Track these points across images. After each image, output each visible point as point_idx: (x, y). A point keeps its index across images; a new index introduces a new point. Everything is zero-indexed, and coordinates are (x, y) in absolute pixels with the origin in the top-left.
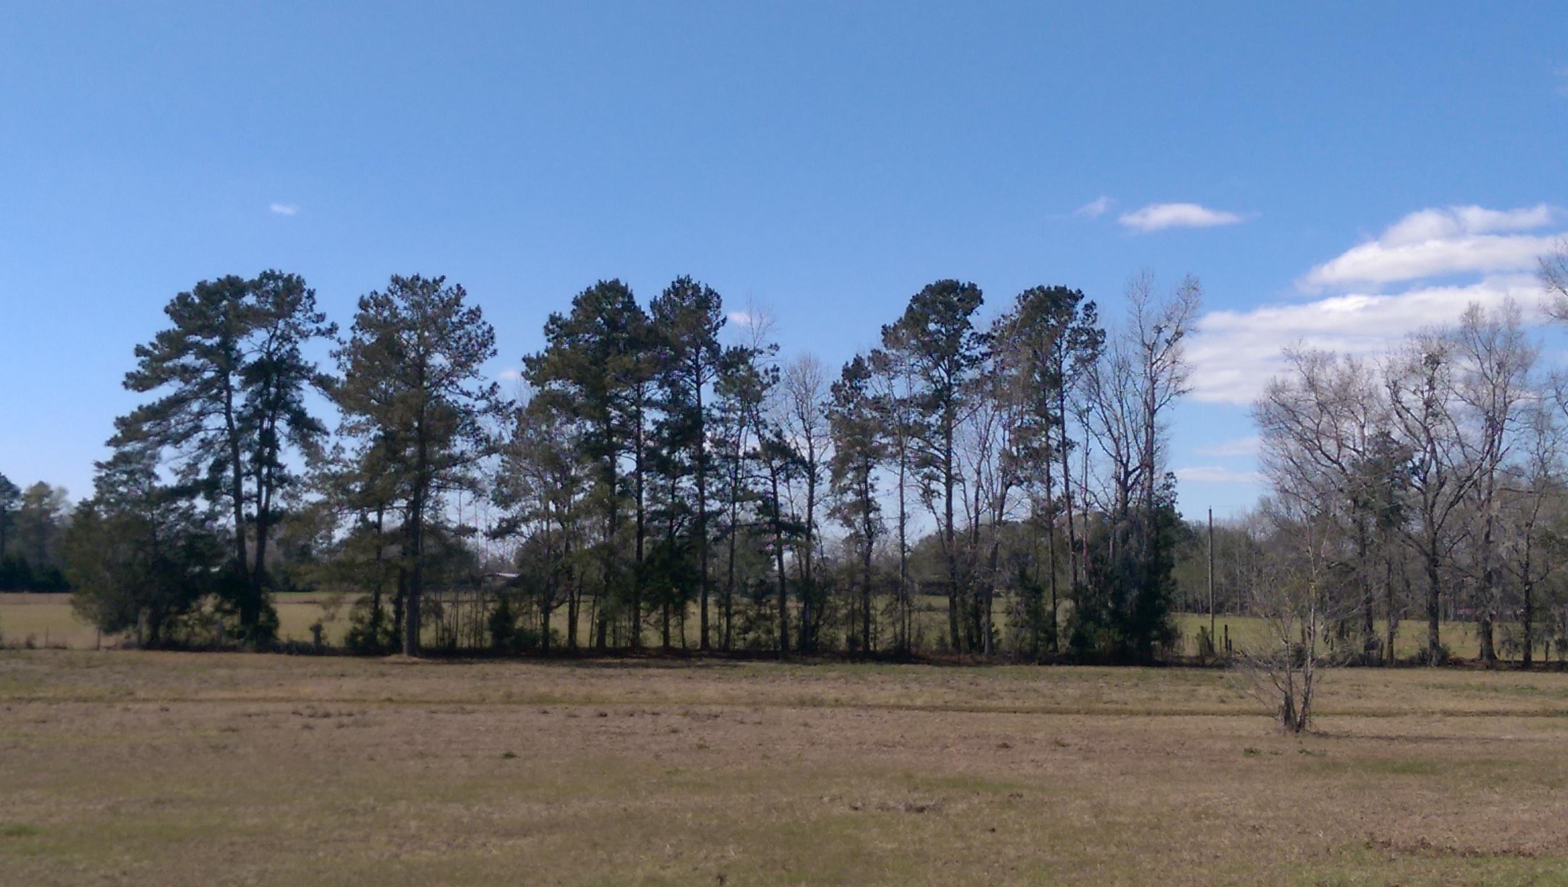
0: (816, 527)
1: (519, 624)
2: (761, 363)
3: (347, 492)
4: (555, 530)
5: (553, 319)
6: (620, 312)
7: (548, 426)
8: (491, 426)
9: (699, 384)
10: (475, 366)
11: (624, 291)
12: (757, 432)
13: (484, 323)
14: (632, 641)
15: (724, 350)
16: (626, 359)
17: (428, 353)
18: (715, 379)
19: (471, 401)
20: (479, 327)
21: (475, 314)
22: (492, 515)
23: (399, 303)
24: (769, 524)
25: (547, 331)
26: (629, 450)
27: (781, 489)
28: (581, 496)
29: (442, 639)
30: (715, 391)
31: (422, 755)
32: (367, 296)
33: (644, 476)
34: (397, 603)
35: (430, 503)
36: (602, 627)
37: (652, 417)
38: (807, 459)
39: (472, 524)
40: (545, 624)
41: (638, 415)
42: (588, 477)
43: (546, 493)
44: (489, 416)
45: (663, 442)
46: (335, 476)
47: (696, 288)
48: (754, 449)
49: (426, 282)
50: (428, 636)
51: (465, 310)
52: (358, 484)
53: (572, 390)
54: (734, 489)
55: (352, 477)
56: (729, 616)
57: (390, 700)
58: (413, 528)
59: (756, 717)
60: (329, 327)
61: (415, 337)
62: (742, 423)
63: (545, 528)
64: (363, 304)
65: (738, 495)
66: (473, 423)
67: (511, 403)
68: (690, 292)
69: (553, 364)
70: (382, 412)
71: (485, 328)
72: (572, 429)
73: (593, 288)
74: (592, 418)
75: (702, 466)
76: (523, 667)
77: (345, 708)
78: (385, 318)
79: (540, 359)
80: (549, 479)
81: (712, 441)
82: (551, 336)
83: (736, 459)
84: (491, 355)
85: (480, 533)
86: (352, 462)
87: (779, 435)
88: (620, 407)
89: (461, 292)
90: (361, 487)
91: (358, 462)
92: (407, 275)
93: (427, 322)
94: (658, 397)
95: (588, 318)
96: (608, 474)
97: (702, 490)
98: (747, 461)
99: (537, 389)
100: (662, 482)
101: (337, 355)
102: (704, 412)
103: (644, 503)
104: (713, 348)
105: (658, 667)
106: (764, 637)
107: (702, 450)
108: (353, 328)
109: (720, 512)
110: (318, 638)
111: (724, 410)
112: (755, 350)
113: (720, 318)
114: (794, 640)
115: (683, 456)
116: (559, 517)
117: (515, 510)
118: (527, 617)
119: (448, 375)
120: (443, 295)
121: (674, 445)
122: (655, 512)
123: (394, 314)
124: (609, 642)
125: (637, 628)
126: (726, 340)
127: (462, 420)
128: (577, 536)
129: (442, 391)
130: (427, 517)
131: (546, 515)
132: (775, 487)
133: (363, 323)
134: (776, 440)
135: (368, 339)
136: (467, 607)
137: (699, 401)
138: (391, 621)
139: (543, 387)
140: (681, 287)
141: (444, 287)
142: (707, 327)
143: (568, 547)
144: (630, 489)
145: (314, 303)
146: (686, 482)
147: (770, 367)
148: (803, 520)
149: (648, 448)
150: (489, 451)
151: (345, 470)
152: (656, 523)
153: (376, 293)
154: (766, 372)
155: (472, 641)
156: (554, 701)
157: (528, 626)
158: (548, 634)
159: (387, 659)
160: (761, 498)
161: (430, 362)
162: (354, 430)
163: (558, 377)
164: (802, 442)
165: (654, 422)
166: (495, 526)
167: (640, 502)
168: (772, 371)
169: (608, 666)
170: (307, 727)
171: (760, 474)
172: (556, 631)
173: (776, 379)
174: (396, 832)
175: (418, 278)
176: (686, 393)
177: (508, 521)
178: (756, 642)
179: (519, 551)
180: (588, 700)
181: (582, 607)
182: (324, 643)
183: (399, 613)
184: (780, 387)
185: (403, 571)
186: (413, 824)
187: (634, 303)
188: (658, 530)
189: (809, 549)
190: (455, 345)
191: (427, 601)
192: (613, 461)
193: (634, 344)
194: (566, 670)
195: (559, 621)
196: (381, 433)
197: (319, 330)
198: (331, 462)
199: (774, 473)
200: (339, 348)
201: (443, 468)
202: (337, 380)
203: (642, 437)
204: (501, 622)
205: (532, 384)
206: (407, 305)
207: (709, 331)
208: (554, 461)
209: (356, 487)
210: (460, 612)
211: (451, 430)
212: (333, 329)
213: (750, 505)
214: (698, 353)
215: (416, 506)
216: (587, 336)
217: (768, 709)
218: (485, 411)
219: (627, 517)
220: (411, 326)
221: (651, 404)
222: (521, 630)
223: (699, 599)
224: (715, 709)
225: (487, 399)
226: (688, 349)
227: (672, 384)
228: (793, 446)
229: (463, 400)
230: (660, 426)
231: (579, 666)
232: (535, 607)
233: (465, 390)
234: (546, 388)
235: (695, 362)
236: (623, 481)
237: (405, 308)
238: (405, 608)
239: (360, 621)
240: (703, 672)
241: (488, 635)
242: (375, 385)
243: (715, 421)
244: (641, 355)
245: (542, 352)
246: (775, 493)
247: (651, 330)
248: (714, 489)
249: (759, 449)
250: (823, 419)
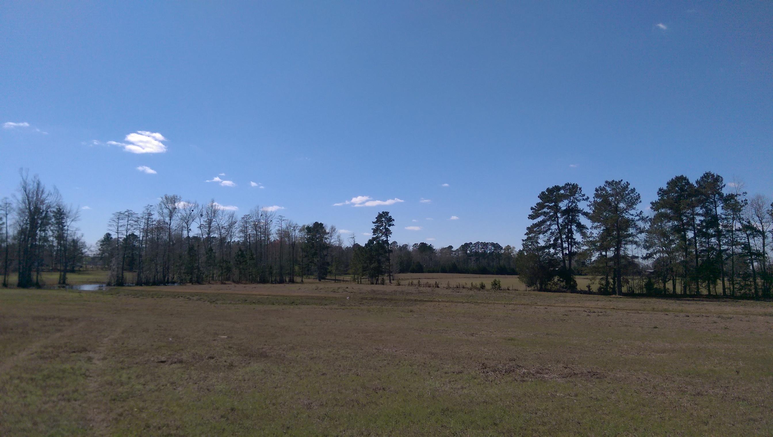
0: (767, 254)
1: (655, 286)
2: (739, 199)
3: (595, 246)
4: (666, 257)
5: (660, 190)
6: (684, 186)
7: (661, 223)
8: (641, 224)
9: (716, 207)
10: (634, 206)
11: (685, 179)
12: (740, 222)
13: (636, 193)
14: (696, 292)
15: (725, 195)
16: (687, 201)
17: (618, 203)
18: (722, 205)
19: (633, 217)
20: (635, 194)
21: (633, 190)
22: (645, 252)
23: (608, 189)
24: (747, 253)
25: (658, 193)
26: (691, 230)
27: (751, 241)
28: (674, 246)
29: (629, 291)
30: (722, 209)
31: (626, 326)
32: (598, 188)
33: (697, 238)
34: (614, 279)
35: (623, 249)
36: (685, 288)
37: (698, 219)
38: (761, 230)
39: (637, 255)
40: (665, 286)
41: (693, 219)
42: (677, 239)
43: (661, 245)
44: (640, 221)
45: (704, 227)
46: (591, 241)
47: (713, 175)
48: (739, 228)
49: (616, 182)
50: (624, 289)
51: (630, 189)
52: (598, 243)
53: (669, 212)
54: (733, 241)
55: (597, 241)
56: (733, 285)
57: (614, 309)
58: (617, 256)
59: (747, 319)
60: (586, 198)
61: (614, 199)
62: (733, 219)
63: (662, 256)
64: (597, 190)
65: (734, 243)
66: (635, 224)
67: (647, 217)
68: (710, 177)
69: (661, 204)
70: (604, 222)
71: (637, 194)
72: (670, 224)
73: (674, 179)
74: (676, 220)
75: (719, 234)
76: (658, 300)
77: (600, 310)
78: (604, 194)
79: (656, 203)
80: (662, 240)
81: (722, 226)
82: (660, 195)
83: (732, 231)
84: (639, 202)
85: (640, 258)
86: (596, 237)
87: (749, 222)
88: (686, 216)
89: (628, 184)
90: (600, 244)
91: (598, 237)
92: (610, 180)
93: (617, 194)
94: (701, 212)
95: (673, 188)
96: (684, 238)
97: (719, 241)
98: (737, 232)
99: (656, 212)
100: (704, 240)
101: (589, 206)
102: (719, 216)
103: (698, 247)
104: (721, 195)
105: (707, 301)
106: (748, 292)
107: (718, 229)
108: (594, 197)
109: (728, 249)
110: (589, 290)
111: (726, 215)
112: (737, 195)
113: (723, 185)
114: (760, 294)
115: (711, 231)
116: (667, 252)
117: (651, 250)
118: (658, 284)
119: (625, 210)
120: (622, 185)
121: (707, 228)
122: (701, 250)
123: (607, 192)
124: (688, 292)
125: (698, 288)
126: (725, 192)
127: (631, 223)
128: (674, 258)
129: (624, 215)
130: (622, 253)
131: (663, 252)
132: (748, 240)
133: (597, 196)
134: (748, 224)
135: (599, 200)
136: (637, 281)
137: (716, 212)
138: (612, 284)
139: (658, 212)
140: (707, 175)
141: (622, 183)
142: (718, 188)
143: (671, 262)
144: (692, 243)
145: (581, 191)
146: (713, 240)
147: (744, 199)
148: (761, 251)
149: (698, 229)
150: (641, 232)
151: (594, 239)
152: (703, 254)
153: (601, 186)
154: (742, 201)
155: (639, 291)
156: (670, 311)
157: (658, 287)
158: (665, 289)
159: (611, 296)
160: (743, 244)
161: (619, 206)
162: (596, 228)
163: (663, 208)
164: (759, 224)
165: (700, 220)
166: (644, 255)
167: (696, 246)
168: (744, 201)
169: (688, 300)
170: (589, 315)
171: (742, 236)
172: (668, 289)
173: (746, 204)
174: (620, 348)
175: (614, 181)
176: (711, 210)
177: (650, 254)
178: (745, 293)
179: (653, 264)
180: (682, 311)
181: (677, 281)
182: (591, 290)
183: (614, 282)
184: (748, 207)
185: (615, 269)
186: (625, 346)
187: (689, 182)
188: (704, 256)
189: (764, 261)
190: (627, 200)
191: (623, 279)
192: (685, 234)
193: (690, 195)
194: (673, 301)
195: (669, 285)
196: (605, 228)
197: (583, 199)
198: (590, 237)
199: (748, 236)
200: (589, 203)
201: (626, 238)
202: (590, 213)
203: (696, 225)
204: (649, 285)
205: (654, 211)
206: (610, 189)
207: (719, 189)
208: (664, 235)
209: (598, 244)
210: (635, 282)
211: (628, 226)
212: (588, 198)
213: (740, 246)
214: (715, 196)
215: (618, 250)
216: (673, 194)
217: (751, 316)
218: (639, 220)
219: (692, 252)
220: (612, 195)
221: (698, 214)
222: (656, 288)
223: (721, 278)
224: (730, 316)
225: (639, 216)
226: (711, 196)
227: (706, 208)
228: (755, 226)
229: (631, 217)
230: (702, 221)
231: (678, 300)
232: (660, 281)
233: (631, 214)
234: (660, 211)
235: (714, 200)
236: (689, 240)
237: (610, 190)
238: (616, 281)
239: (602, 285)
240: (724, 303)
241: (644, 289)
242: (602, 214)
243: (723, 219)
244: (693, 199)
245: (657, 200)
246: (749, 242)
247: (696, 190)
248: (724, 242)
249: (741, 227)
250: (767, 216)
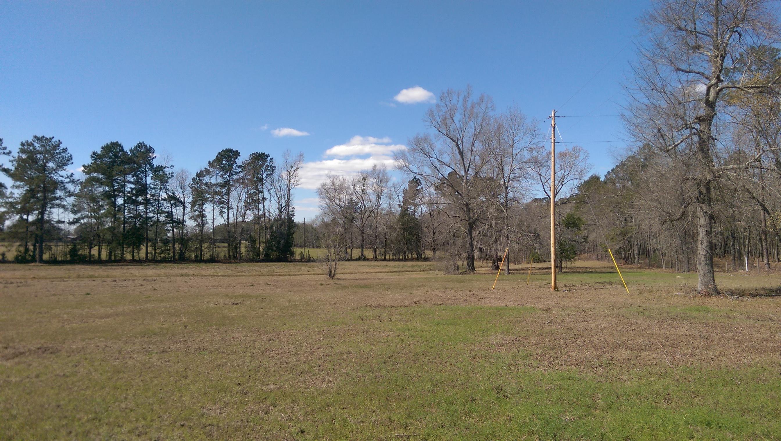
0: (185, 222)
1: (80, 253)
2: (167, 171)
3: (15, 208)
4: (94, 222)
5: (94, 153)
6: (119, 152)
7: (92, 188)
8: (71, 187)
9: (146, 177)
10: (65, 167)
11: (120, 146)
12: (166, 192)
13: (68, 153)
14: (121, 258)
15: (155, 166)
16: (120, 167)
17: (47, 162)
18: (151, 175)
19: (63, 179)
20: (67, 154)
21: (65, 150)
22: (71, 217)
23: (37, 145)
24: (170, 221)
25: (92, 157)
26: (121, 197)
27: (173, 210)
28: (104, 211)
29: (52, 258)
30: (152, 179)
32: (24, 142)
33: (126, 205)
34: (34, 246)
35: (47, 212)
36: (110, 253)
37: (129, 187)
38: (183, 201)
39: (63, 220)
40: (90, 253)
41: (124, 186)
42: (106, 205)
43: (91, 210)
44: (70, 184)
45: (134, 195)
46: (11, 203)
47: (146, 146)
48: (165, 198)
49: (47, 139)
50: (46, 257)
51: (61, 148)
52: (20, 205)
53: (101, 176)
54: (158, 210)
55: (17, 203)
56: (155, 249)
57: (35, 278)
58: (40, 221)
60: (8, 152)
61: (42, 156)
62: (161, 189)
63: (90, 221)
64: (23, 144)
65: (159, 211)
66: (64, 186)
67: (78, 180)
68: (144, 147)
69: (94, 168)
70: (30, 181)
71: (69, 155)
72: (101, 189)
73: (109, 144)
74: (108, 186)
75: (147, 202)
76: (82, 266)
77: (19, 281)
78: (31, 150)
79: (89, 166)
80: (91, 205)
81: (150, 195)
82: (93, 159)
83: (159, 200)
84: (71, 164)
85: (66, 223)
86: (17, 198)
87: (173, 193)
88: (118, 183)
89: (60, 143)
90: (21, 207)
91: (19, 198)
92: (40, 135)
93: (47, 152)
94: (132, 180)
95: (107, 153)
96: (114, 204)
97: (147, 210)
98: (163, 201)
99: (88, 176)
100: (133, 207)
101: (12, 161)
102: (148, 185)
103: (126, 214)
104: (151, 165)
105: (131, 266)
106: (167, 256)
107: (147, 197)
108: (18, 153)
109: (153, 217)
110: (3, 258)
111: (155, 185)
112: (166, 167)
113: (154, 156)
114: (177, 257)
115: (140, 199)
116: (95, 218)
117: (79, 215)
118: (83, 250)
119: (54, 170)
120: (53, 143)
121: (137, 196)
122: (129, 217)
123: (34, 148)
124: (113, 258)
125: (123, 254)
126: (156, 163)
127: (60, 185)
128: (102, 224)
129: (52, 175)
130: (46, 217)
131: (91, 217)
132: (172, 209)
133: (22, 151)
134: (172, 195)
135: (24, 156)
136: (61, 247)
137: (146, 182)
138: (32, 251)
139: (90, 175)
140: (141, 145)
141: (54, 140)
142: (150, 158)
143: (98, 227)
144: (121, 209)
145: (2, 143)
146: (141, 207)
147: (170, 172)
148: (181, 220)
149: (128, 196)
150: (70, 195)
151: (15, 200)
152: (130, 220)
153: (28, 141)
154: (169, 174)
155: (63, 258)
156: (96, 277)
157: (83, 253)
158: (90, 256)
159: (31, 264)
160: (167, 213)
161: (48, 165)
162: (18, 187)
163: (95, 172)
164: (181, 196)
165: (131, 188)
166: (71, 220)
167: (124, 212)
168: (171, 173)
169: (113, 265)
171: (167, 205)
172: (94, 255)
173: (173, 176)
175: (44, 137)
176: (142, 179)
177: (77, 219)
178: (164, 257)
179: (80, 229)
180: (108, 277)
181: (103, 247)
182: (6, 259)
183: (35, 249)
184: (174, 178)
185: (37, 235)
187: (123, 149)
188: (131, 222)
189: (183, 229)
190: (57, 160)
191: (46, 245)
192: (115, 200)
193: (123, 163)
194: (98, 267)
195: (95, 251)
196: (28, 189)
197: (4, 153)
198: (9, 198)
199: (172, 205)
200: (13, 159)
201: (52, 201)
202: (12, 170)
203: (126, 193)
204: (73, 252)
205: (86, 174)
206: (39, 146)
207: (150, 160)
208: (94, 200)
209: (19, 206)
210: (58, 248)
211: (56, 188)
212: (10, 153)
213: (163, 215)
214: (146, 166)
215: (42, 213)
216: (106, 159)
217: (172, 278)
218: (68, 183)
219: (120, 218)
220: (41, 153)
221: (129, 182)
222: (81, 254)
223: (145, 245)
225: (69, 178)
226: (142, 165)
227: (137, 176)
228: (178, 197)
229: (60, 179)
230: (132, 189)
231: (103, 266)
232: (86, 247)
233: (61, 174)
234: (92, 175)
235: (145, 169)
236: (119, 206)
237: (39, 147)
238: (37, 248)
239: (20, 252)
240: (147, 267)
241: (68, 256)
242: (26, 172)
243: (152, 188)
244: (126, 166)
245: (90, 164)
246: (172, 211)
247: (129, 159)
248: (151, 210)
249: (166, 197)
250: (189, 189)
